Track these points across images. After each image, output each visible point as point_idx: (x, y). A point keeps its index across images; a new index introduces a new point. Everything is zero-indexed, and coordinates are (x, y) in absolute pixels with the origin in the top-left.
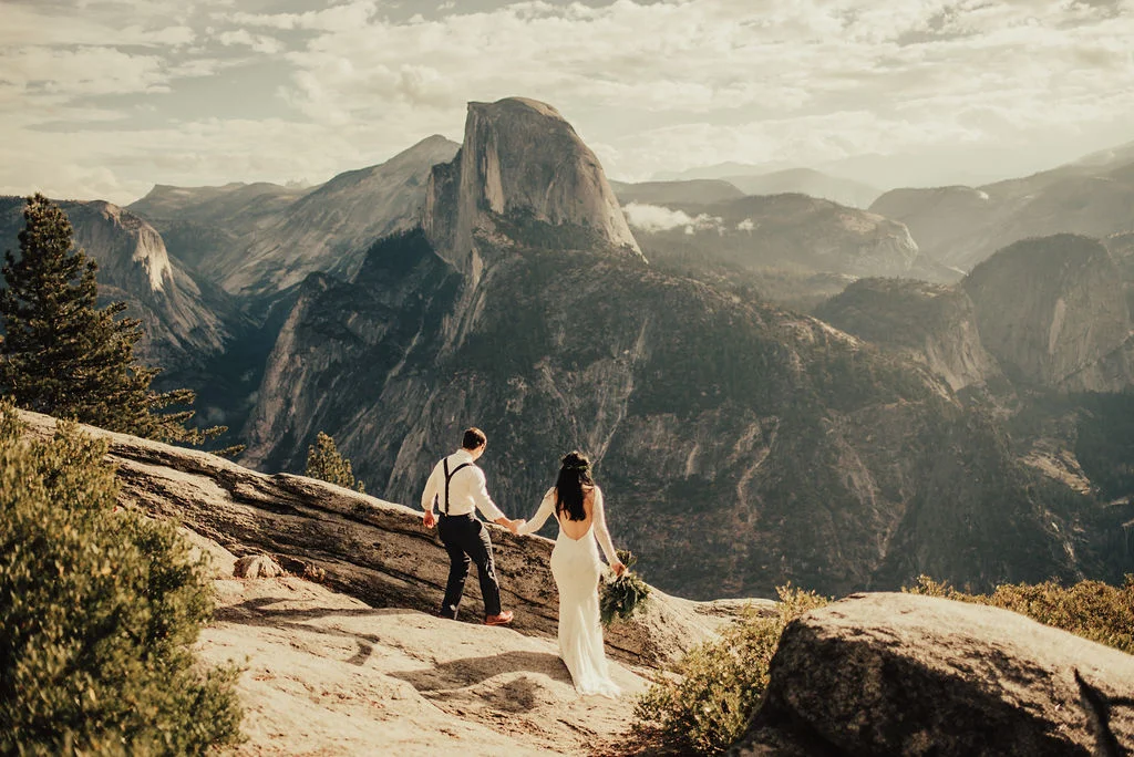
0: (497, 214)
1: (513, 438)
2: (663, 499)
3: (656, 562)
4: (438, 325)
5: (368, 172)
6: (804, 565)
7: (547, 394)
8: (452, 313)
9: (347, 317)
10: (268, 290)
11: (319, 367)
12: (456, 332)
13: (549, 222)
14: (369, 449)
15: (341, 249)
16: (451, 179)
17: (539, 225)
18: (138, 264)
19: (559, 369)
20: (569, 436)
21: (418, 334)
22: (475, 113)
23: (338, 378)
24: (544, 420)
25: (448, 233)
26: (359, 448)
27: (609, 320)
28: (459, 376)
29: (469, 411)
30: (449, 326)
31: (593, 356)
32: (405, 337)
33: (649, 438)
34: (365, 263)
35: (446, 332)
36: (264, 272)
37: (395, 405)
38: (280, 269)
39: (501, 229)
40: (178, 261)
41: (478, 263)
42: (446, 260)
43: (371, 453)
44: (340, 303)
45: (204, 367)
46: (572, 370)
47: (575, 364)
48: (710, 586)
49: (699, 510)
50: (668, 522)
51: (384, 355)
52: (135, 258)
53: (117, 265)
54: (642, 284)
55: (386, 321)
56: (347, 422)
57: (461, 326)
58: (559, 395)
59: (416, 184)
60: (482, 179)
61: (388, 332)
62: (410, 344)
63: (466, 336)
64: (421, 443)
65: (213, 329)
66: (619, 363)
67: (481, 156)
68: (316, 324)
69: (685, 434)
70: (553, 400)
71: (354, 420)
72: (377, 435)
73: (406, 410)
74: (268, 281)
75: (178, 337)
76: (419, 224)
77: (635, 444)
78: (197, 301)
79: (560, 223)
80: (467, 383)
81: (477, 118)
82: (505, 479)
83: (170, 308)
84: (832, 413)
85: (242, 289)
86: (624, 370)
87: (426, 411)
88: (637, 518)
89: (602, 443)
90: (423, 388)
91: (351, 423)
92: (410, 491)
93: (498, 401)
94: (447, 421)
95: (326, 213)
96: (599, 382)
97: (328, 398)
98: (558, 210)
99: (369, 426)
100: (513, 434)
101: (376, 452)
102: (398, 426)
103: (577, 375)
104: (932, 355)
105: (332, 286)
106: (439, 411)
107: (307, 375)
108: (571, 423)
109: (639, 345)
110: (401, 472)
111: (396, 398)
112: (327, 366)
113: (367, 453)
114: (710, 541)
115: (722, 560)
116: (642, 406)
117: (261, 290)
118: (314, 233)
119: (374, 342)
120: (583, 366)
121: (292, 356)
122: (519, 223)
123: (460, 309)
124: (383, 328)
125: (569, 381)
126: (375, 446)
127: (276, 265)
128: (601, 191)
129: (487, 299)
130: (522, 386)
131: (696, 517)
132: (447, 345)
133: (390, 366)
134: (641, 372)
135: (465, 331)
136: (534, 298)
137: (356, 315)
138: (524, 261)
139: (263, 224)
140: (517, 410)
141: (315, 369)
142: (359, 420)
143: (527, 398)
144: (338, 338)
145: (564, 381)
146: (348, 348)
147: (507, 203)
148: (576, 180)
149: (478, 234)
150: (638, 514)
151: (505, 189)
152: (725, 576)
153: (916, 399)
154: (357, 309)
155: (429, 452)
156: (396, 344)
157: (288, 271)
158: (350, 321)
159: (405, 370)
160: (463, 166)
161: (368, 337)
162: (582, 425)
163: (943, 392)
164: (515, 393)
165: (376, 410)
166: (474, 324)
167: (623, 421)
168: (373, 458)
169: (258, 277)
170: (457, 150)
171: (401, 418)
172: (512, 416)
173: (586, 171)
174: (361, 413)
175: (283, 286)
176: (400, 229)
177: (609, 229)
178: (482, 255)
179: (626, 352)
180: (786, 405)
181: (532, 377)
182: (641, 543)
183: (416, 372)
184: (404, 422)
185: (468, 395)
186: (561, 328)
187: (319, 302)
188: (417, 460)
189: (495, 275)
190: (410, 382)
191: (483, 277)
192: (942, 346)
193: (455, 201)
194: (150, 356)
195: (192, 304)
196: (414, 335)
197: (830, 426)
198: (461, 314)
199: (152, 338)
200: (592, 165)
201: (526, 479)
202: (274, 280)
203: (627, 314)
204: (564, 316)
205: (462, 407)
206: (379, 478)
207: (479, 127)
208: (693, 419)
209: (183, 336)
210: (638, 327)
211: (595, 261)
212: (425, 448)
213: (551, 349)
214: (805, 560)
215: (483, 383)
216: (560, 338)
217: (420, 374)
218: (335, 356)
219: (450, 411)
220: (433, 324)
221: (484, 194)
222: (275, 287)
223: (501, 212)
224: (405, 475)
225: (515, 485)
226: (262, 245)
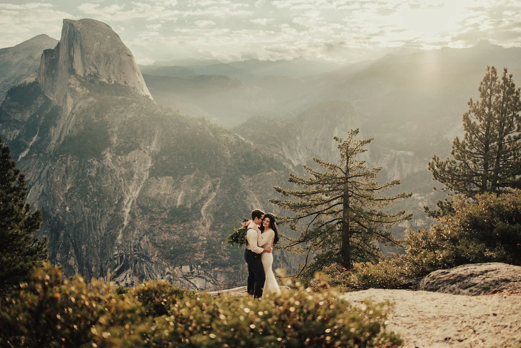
0: (80, 76)
1: (91, 188)
2: (167, 217)
3: (164, 246)
7: (109, 166)
8: (55, 126)
12: (58, 135)
13: (107, 82)
16: (54, 58)
17: (102, 84)
19: (114, 155)
20: (120, 188)
21: (37, 136)
22: (68, 25)
24: (107, 180)
25: (53, 85)
27: (139, 131)
28: (62, 158)
29: (67, 174)
30: (54, 133)
31: (131, 149)
32: (29, 136)
33: (159, 188)
34: (6, 98)
35: (52, 135)
39: (83, 85)
41: (70, 101)
42: (51, 99)
46: (121, 155)
47: (122, 152)
48: (189, 257)
49: (183, 221)
50: (169, 227)
54: (156, 115)
55: (18, 128)
57: (62, 132)
58: (115, 167)
59: (33, 58)
60: (71, 59)
61: (19, 134)
62: (32, 140)
63: (65, 137)
64: (41, 191)
66: (144, 152)
67: (71, 46)
69: (177, 186)
70: (112, 170)
73: (30, 174)
76: (37, 80)
77: (153, 191)
79: (113, 83)
80: (66, 161)
81: (69, 28)
82: (87, 209)
84: (244, 176)
86: (147, 156)
87: (44, 175)
89: (136, 190)
90: (40, 163)
93: (83, 170)
94: (56, 180)
96: (134, 161)
98: (112, 77)
100: (91, 186)
103: (123, 157)
104: (285, 151)
106: (51, 175)
108: (121, 181)
109: (154, 143)
111: (25, 168)
114: (189, 236)
115: (195, 245)
116: (156, 173)
119: (12, 139)
120: (126, 153)
122: (92, 82)
123: (61, 123)
124: (17, 132)
125: (119, 160)
128: (134, 68)
129: (76, 119)
130: (95, 163)
131: (182, 225)
132: (53, 142)
134: (156, 157)
135: (64, 135)
136: (100, 119)
138: (96, 101)
140: (93, 174)
143: (98, 169)
145: (117, 161)
147: (85, 71)
148: (121, 63)
149: (71, 86)
150: (154, 224)
151: (84, 64)
152: (196, 252)
153: (280, 170)
155: (46, 195)
156: (24, 140)
159: (30, 153)
160: (61, 51)
161: (8, 137)
162: (126, 181)
163: (291, 167)
164: (91, 166)
166: (69, 131)
167: (147, 180)
170: (57, 43)
172: (90, 177)
173: (126, 58)
176: (25, 81)
177: (138, 87)
178: (73, 97)
179: (148, 147)
180: (223, 173)
181: (100, 157)
182: (156, 238)
183: (36, 155)
184: (30, 180)
185: (67, 167)
186: (115, 134)
188: (39, 199)
189: (80, 107)
190: (33, 160)
191: (74, 108)
192: (289, 147)
193: (56, 69)
196: (33, 136)
197: (243, 182)
198: (61, 127)
203: (148, 129)
204: (116, 128)
205: (63, 172)
207: (70, 32)
208: (180, 179)
210: (153, 134)
211: (132, 102)
212: (43, 193)
213: (109, 145)
215: (75, 161)
216: (114, 140)
217: (38, 156)
219: (57, 175)
220: (44, 131)
221: (72, 66)
223: (82, 76)
225: (93, 212)
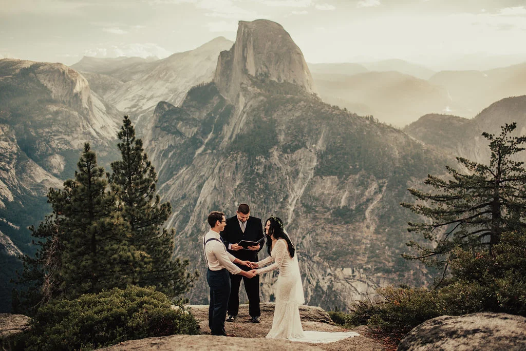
1: (258, 185)
2: (330, 217)
3: (325, 247)
4: (221, 130)
5: (187, 54)
6: (397, 251)
7: (275, 164)
8: (228, 124)
9: (177, 124)
10: (138, 109)
11: (163, 147)
12: (230, 133)
13: (276, 80)
14: (187, 187)
15: (174, 91)
16: (229, 59)
17: (272, 83)
18: (76, 95)
19: (281, 153)
20: (285, 186)
21: (212, 133)
23: (172, 153)
24: (273, 177)
25: (227, 85)
26: (182, 186)
27: (306, 130)
28: (233, 154)
29: (237, 170)
30: (227, 131)
31: (297, 147)
32: (205, 134)
33: (324, 187)
34: (187, 98)
35: (225, 133)
36: (136, 100)
37: (200, 166)
38: (143, 99)
39: (254, 84)
40: (95, 94)
41: (242, 100)
42: (226, 98)
43: (187, 190)
44: (174, 117)
45: (107, 145)
46: (287, 153)
47: (289, 150)
48: (351, 259)
49: (346, 223)
50: (332, 228)
51: (195, 142)
52: (75, 91)
53: (66, 95)
54: (323, 113)
55: (196, 126)
56: (176, 174)
57: (234, 130)
58: (281, 165)
60: (245, 59)
61: (197, 132)
62: (207, 138)
63: (236, 135)
64: (213, 186)
65: (111, 127)
66: (311, 151)
67: (245, 47)
68: (162, 126)
69: (341, 186)
70: (278, 168)
71: (180, 173)
72: (191, 181)
73: (205, 169)
74: (138, 105)
75: (95, 130)
76: (213, 80)
77: (317, 191)
78: (104, 113)
79: (282, 81)
80: (237, 157)
81: (243, 29)
82: (254, 204)
83: (91, 116)
84: (413, 179)
85: (125, 108)
86: (313, 155)
87: (216, 171)
88: (317, 226)
89: (301, 189)
90: (213, 159)
91: (178, 175)
92: (208, 208)
93: (251, 167)
94: (226, 176)
95: (166, 73)
96: (300, 160)
97: (167, 162)
98: (282, 76)
99: (187, 177)
100: (258, 183)
101: (190, 189)
102: (201, 177)
103: (289, 155)
105: (171, 108)
106: (223, 171)
107: (158, 151)
108: (286, 179)
109: (320, 142)
110: (203, 199)
111: (200, 163)
112: (167, 147)
113: (186, 189)
114: (352, 238)
115: (358, 247)
116: (320, 172)
117: (134, 109)
118: (160, 82)
119: (190, 136)
120: (293, 151)
121: (150, 141)
122: (263, 81)
123: (233, 121)
124: (195, 130)
125: (286, 158)
126: (190, 186)
127: (142, 97)
129: (247, 118)
130: (263, 160)
131: (345, 226)
132: (226, 139)
133: (198, 148)
134: (321, 156)
135: (235, 133)
136: (269, 118)
137: (181, 123)
138: (265, 100)
139: (136, 77)
140: (261, 172)
141: (162, 149)
142: (182, 174)
143: (265, 166)
144: (173, 133)
145: (283, 159)
146: (177, 139)
147: (257, 71)
148: (291, 61)
149: (243, 86)
150: (318, 223)
151: (256, 64)
152: (358, 255)
154: (182, 120)
155: (217, 190)
156: (200, 138)
157: (148, 100)
158: (178, 126)
159: (205, 150)
160: (235, 52)
161: (187, 135)
162: (291, 180)
164: (259, 163)
165: (191, 169)
166: (240, 129)
167: (312, 179)
168: (189, 192)
169: (133, 103)
170: (232, 44)
171: (202, 174)
172: (258, 174)
173: (295, 57)
174: (183, 170)
175: (145, 108)
176: (204, 82)
177: (306, 85)
178: (244, 96)
179: (314, 146)
180: (391, 174)
181: (268, 155)
182: (318, 237)
183: (210, 151)
184: (204, 175)
185: (237, 164)
186: (283, 133)
187: (164, 116)
188: (211, 194)
189: (251, 106)
190: (207, 156)
191: (245, 106)
193: (231, 70)
194: (81, 139)
195: (101, 114)
196: (209, 133)
197: (412, 185)
198: (233, 124)
199: (82, 130)
200: (298, 54)
201: (264, 205)
202: (140, 104)
203: (315, 127)
204: (284, 127)
205: (234, 169)
206: (192, 201)
207: (244, 33)
208: (345, 179)
209: (97, 130)
210: (320, 133)
211: (300, 100)
212: (215, 188)
213: (276, 143)
214: (397, 249)
215: (244, 158)
216: (282, 138)
217: (212, 152)
218: (171, 143)
219: (228, 171)
220: (218, 129)
221: (245, 66)
222: (141, 108)
223: (254, 75)
224: (205, 201)
225: (259, 208)
226: (135, 87)
